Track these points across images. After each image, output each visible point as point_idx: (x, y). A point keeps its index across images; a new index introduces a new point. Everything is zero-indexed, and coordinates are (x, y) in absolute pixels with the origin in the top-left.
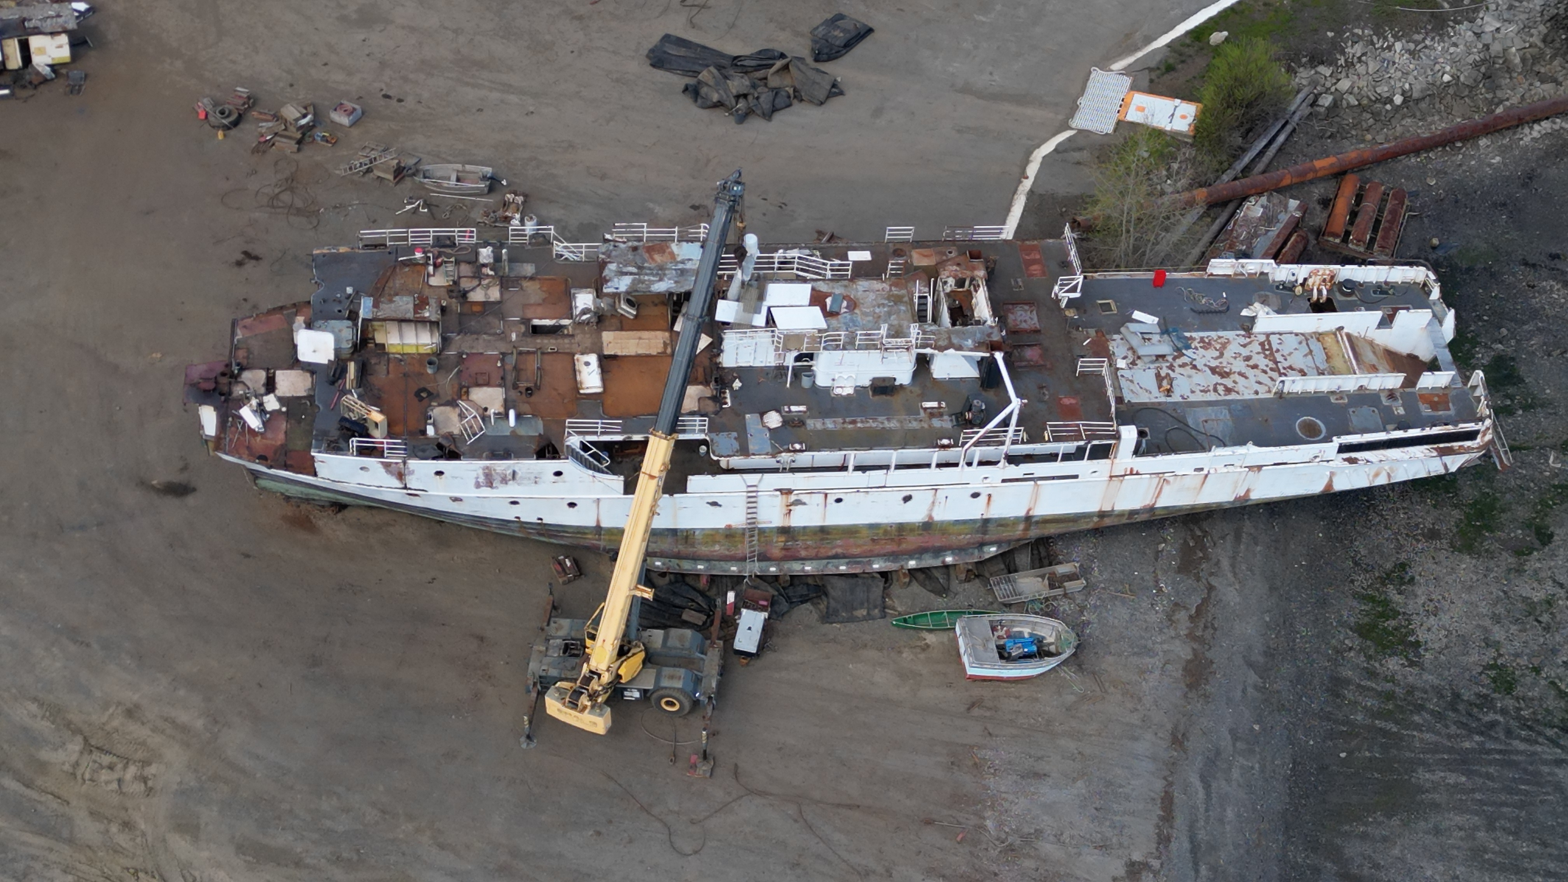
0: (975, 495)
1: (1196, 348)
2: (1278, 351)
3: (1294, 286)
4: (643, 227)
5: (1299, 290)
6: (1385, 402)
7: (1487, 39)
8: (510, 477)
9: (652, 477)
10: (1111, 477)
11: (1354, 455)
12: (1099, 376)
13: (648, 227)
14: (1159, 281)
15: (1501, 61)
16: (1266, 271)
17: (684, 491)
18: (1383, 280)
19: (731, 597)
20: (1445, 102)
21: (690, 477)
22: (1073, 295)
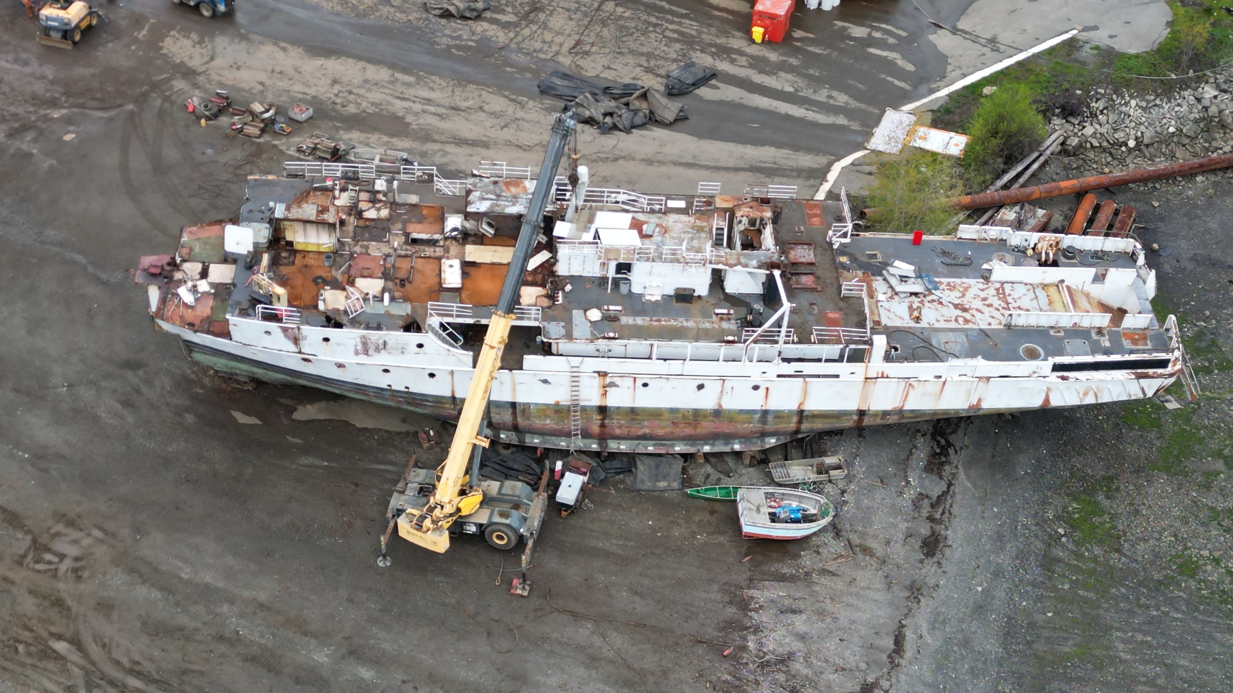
0: (756, 388)
1: (943, 290)
2: (1010, 295)
3: (1026, 249)
4: (502, 165)
5: (1030, 252)
6: (1094, 336)
7: (1206, 103)
8: (381, 346)
9: (492, 347)
10: (866, 378)
11: (1065, 374)
12: (860, 298)
13: (507, 165)
14: (917, 240)
15: (1217, 120)
16: (1004, 238)
17: (521, 368)
18: (1099, 249)
19: (559, 465)
20: (1170, 148)
21: (525, 356)
22: (844, 240)
